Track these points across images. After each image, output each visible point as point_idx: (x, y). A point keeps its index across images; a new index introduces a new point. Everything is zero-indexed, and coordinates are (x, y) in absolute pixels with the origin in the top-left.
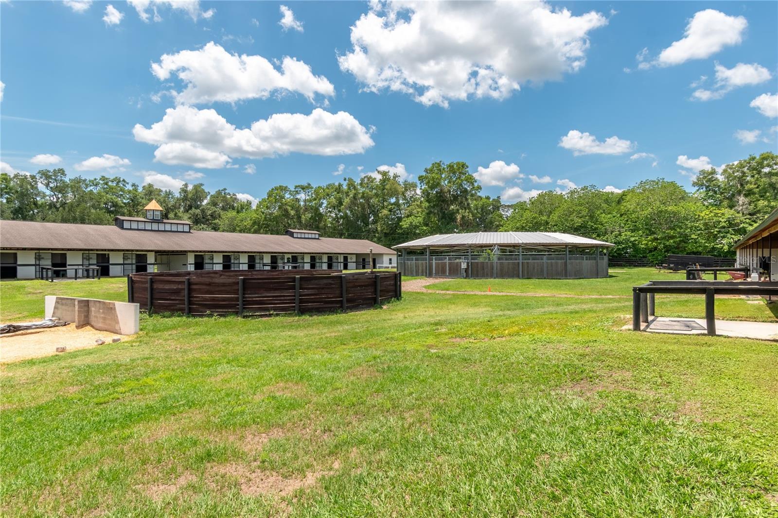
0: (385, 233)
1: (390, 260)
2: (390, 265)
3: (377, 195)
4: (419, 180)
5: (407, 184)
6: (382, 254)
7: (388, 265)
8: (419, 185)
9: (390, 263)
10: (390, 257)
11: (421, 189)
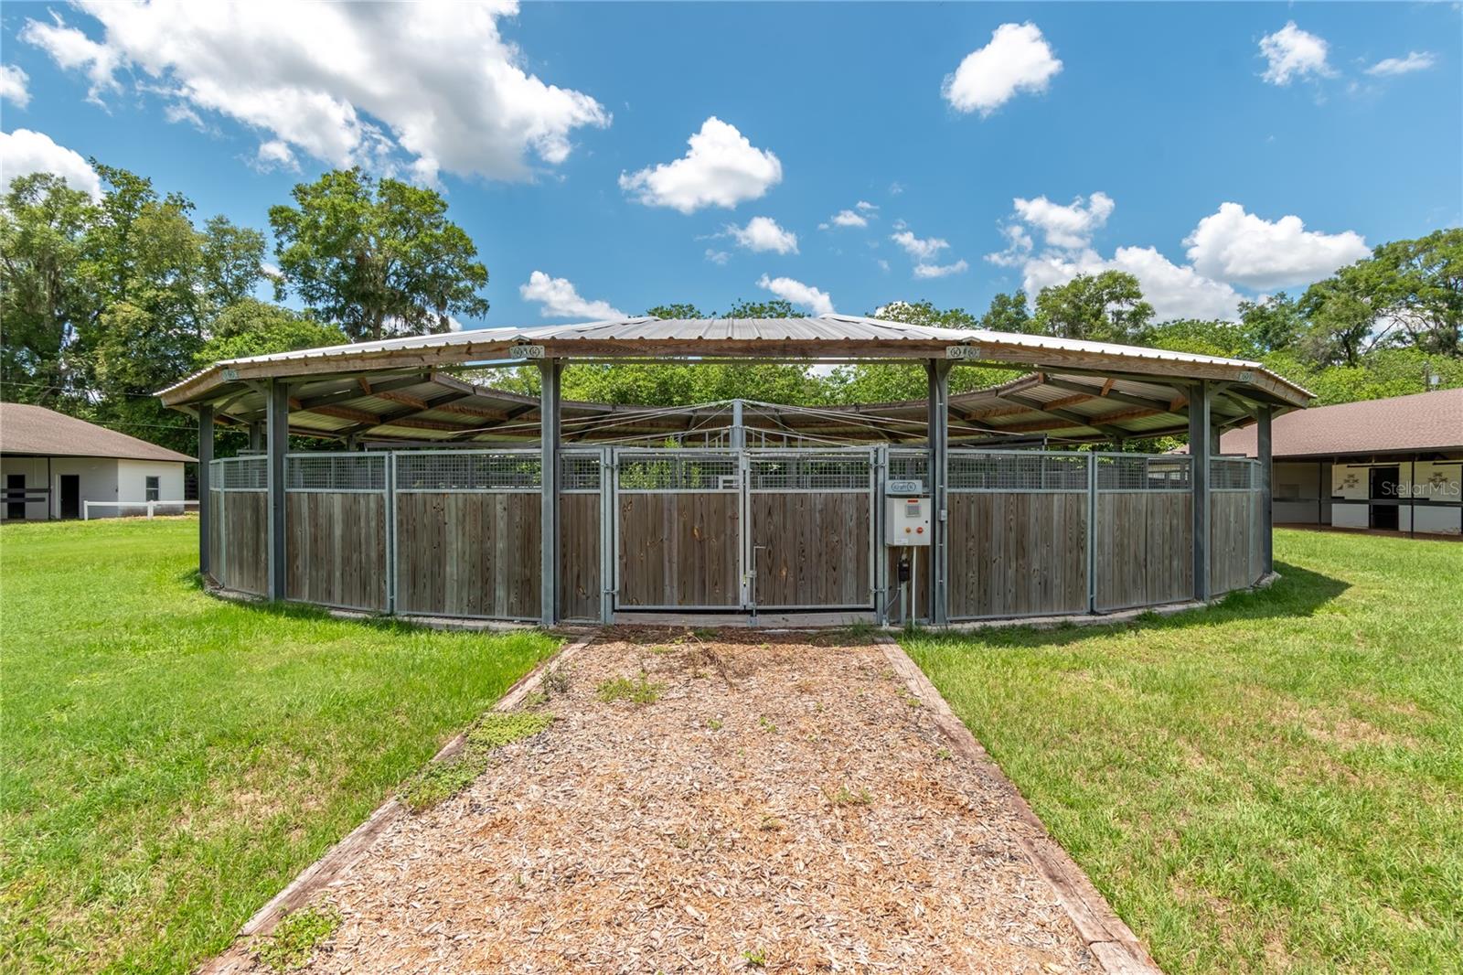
0: (130, 388)
1: (153, 482)
2: (152, 505)
3: (93, 251)
4: (274, 222)
5: (226, 232)
6: (112, 461)
7: (141, 504)
8: (272, 243)
9: (153, 495)
10: (153, 471)
11: (278, 252)
